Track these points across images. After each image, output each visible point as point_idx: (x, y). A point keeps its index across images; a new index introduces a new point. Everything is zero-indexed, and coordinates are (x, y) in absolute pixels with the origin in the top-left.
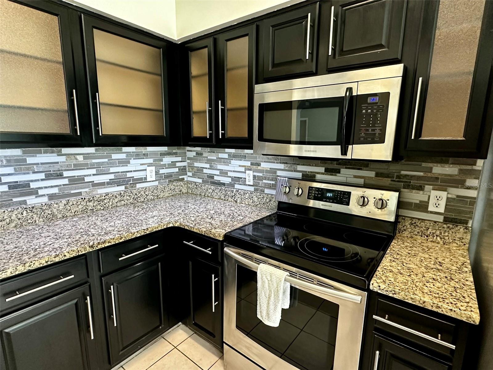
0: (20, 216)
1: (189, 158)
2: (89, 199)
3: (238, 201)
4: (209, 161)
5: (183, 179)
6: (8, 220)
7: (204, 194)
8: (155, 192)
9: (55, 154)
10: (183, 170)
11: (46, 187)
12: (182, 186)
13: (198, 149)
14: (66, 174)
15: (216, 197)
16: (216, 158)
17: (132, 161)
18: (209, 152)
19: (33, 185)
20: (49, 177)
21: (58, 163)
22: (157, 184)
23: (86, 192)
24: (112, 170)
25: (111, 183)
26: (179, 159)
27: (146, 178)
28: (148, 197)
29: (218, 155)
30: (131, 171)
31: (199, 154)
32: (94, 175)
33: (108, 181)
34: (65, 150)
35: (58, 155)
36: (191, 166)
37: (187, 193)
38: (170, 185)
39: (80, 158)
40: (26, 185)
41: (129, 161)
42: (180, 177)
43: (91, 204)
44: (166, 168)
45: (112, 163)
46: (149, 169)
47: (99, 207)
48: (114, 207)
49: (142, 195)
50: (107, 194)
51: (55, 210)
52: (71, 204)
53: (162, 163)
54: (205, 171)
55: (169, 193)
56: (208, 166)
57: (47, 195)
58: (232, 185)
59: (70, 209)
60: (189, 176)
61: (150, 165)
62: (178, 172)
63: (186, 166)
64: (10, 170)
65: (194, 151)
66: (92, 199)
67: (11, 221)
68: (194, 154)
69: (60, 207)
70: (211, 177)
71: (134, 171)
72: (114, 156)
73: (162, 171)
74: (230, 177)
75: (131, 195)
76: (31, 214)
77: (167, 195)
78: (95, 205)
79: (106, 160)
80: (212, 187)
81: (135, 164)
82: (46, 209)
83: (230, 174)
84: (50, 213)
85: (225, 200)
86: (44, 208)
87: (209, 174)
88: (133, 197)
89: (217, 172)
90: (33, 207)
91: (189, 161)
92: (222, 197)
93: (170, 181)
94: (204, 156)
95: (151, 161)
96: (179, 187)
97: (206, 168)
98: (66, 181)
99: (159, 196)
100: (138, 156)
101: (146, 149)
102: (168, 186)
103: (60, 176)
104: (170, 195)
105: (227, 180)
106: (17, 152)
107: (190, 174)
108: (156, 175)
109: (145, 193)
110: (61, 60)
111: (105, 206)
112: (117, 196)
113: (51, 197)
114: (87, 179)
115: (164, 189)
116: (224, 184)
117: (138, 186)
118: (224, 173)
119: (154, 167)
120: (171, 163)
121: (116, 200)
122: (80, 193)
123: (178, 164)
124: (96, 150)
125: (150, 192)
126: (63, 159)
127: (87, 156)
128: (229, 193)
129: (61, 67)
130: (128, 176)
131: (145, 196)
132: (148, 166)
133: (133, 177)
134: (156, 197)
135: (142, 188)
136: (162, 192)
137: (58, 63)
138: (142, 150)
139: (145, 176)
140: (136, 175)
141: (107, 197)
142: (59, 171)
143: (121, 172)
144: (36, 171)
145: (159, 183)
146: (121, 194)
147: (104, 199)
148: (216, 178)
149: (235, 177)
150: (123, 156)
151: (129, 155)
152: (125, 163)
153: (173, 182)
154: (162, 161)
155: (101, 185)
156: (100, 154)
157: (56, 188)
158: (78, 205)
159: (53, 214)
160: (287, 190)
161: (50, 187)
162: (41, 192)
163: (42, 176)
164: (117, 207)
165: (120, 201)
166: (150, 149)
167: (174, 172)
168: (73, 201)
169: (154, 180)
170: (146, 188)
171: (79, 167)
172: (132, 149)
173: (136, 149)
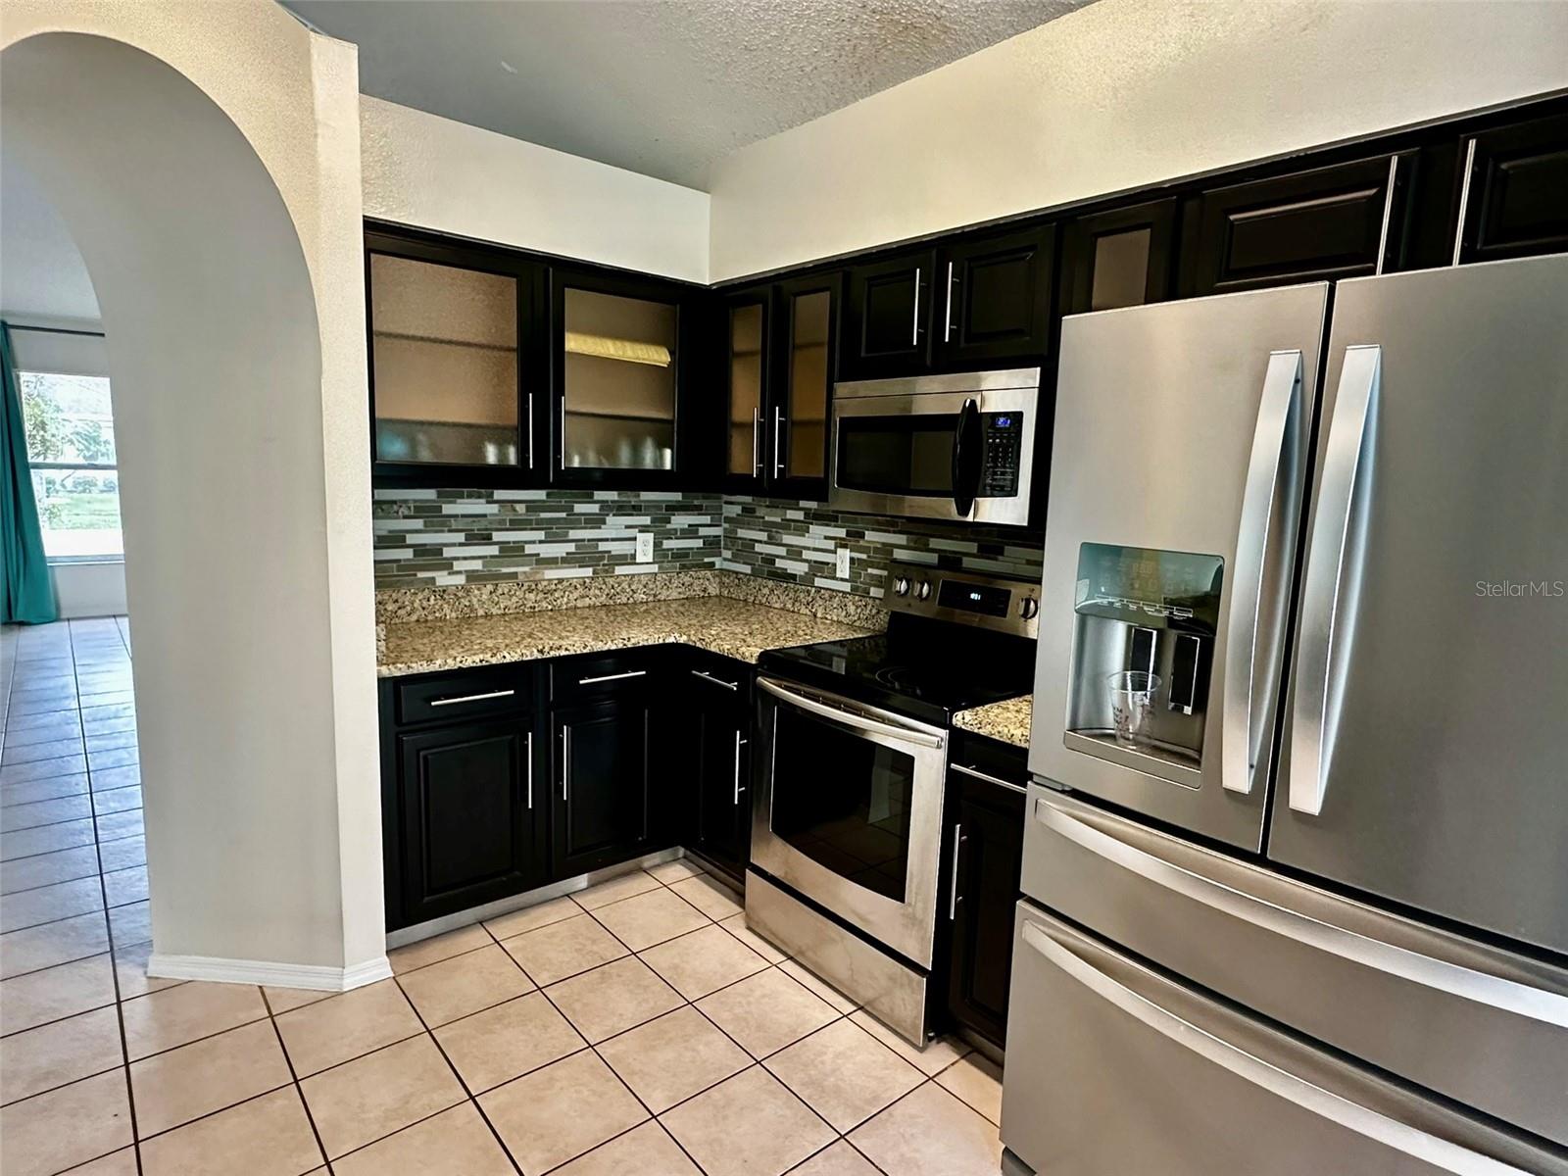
0: (425, 603)
1: (728, 520)
2: (530, 586)
3: (819, 615)
4: (768, 527)
5: (713, 564)
6: (409, 608)
7: (753, 598)
8: (651, 585)
9: (483, 501)
10: (712, 545)
11: (465, 558)
12: (708, 580)
13: (748, 499)
14: (497, 536)
15: (777, 606)
16: (782, 520)
17: (610, 519)
18: (768, 506)
19: (447, 553)
20: (474, 538)
21: (485, 516)
22: (656, 570)
23: (525, 573)
24: (573, 534)
25: (568, 560)
26: (707, 519)
27: (634, 556)
28: (635, 595)
29: (786, 514)
30: (607, 540)
31: (748, 510)
32: (541, 542)
33: (564, 555)
34: (499, 494)
35: (488, 502)
36: (731, 538)
37: (720, 596)
38: (682, 575)
39: (521, 508)
40: (437, 550)
41: (605, 520)
42: (706, 560)
43: (532, 596)
44: (676, 538)
45: (575, 521)
46: (640, 536)
47: (544, 604)
48: (571, 608)
49: (623, 591)
50: (560, 581)
51: (475, 600)
52: (500, 592)
53: (669, 526)
54: (758, 548)
55: (680, 593)
56: (764, 536)
57: (466, 571)
58: (807, 580)
59: (498, 602)
60: (725, 559)
61: (644, 529)
62: (701, 548)
63: (720, 536)
64: (419, 524)
65: (738, 503)
66: (534, 587)
67: (413, 610)
68: (738, 509)
69: (484, 596)
70: (770, 560)
71: (613, 540)
72: (579, 508)
73: (667, 544)
74: (806, 561)
75: (604, 587)
76: (440, 602)
77: (675, 595)
78: (538, 598)
79: (564, 515)
80: (771, 583)
81: (615, 525)
82: (463, 597)
83: (806, 555)
84: (467, 604)
85: (793, 612)
86: (460, 594)
87: (767, 554)
88: (607, 591)
89: (782, 551)
90: (444, 591)
91: (726, 525)
92: (789, 606)
93: (683, 567)
94: (758, 514)
95: (646, 520)
96: (701, 581)
97: (760, 542)
98: (494, 550)
99: (659, 597)
100: (621, 509)
101: (639, 496)
102: (679, 577)
103: (486, 539)
104: (682, 596)
105: (798, 568)
106: (429, 494)
107: (727, 554)
108: (654, 551)
109: (630, 587)
110: (514, 344)
111: (555, 603)
112: (578, 586)
113: (472, 577)
114: (529, 549)
115: (670, 582)
116: (793, 577)
117: (619, 570)
118: (795, 553)
119: (652, 534)
120: (687, 526)
121: (576, 594)
122: (515, 575)
123: (703, 531)
124: (548, 495)
125: (641, 587)
126: (494, 509)
127: (533, 506)
128: (802, 595)
129: (514, 356)
130: (600, 549)
131: (631, 593)
132: (640, 531)
133: (610, 552)
134: (651, 599)
135: (625, 576)
136: (665, 587)
137: (509, 349)
138: (631, 498)
139: (633, 552)
140: (616, 548)
141: (559, 586)
142: (486, 530)
143: (589, 540)
144: (453, 528)
145: (659, 568)
146: (585, 582)
147: (555, 590)
148: (779, 563)
149: (815, 562)
150: (595, 508)
151: (606, 507)
152: (596, 521)
153: (689, 569)
154: (669, 522)
155: (552, 562)
156: (553, 502)
157: (480, 562)
158: (511, 596)
159: (471, 607)
160: (903, 586)
161: (470, 558)
162: (457, 566)
163: (461, 537)
164: (576, 608)
165: (582, 597)
166: (646, 496)
167: (692, 549)
168: (504, 587)
169: (651, 561)
170: (633, 575)
171: (517, 525)
172: (612, 496)
173: (619, 495)
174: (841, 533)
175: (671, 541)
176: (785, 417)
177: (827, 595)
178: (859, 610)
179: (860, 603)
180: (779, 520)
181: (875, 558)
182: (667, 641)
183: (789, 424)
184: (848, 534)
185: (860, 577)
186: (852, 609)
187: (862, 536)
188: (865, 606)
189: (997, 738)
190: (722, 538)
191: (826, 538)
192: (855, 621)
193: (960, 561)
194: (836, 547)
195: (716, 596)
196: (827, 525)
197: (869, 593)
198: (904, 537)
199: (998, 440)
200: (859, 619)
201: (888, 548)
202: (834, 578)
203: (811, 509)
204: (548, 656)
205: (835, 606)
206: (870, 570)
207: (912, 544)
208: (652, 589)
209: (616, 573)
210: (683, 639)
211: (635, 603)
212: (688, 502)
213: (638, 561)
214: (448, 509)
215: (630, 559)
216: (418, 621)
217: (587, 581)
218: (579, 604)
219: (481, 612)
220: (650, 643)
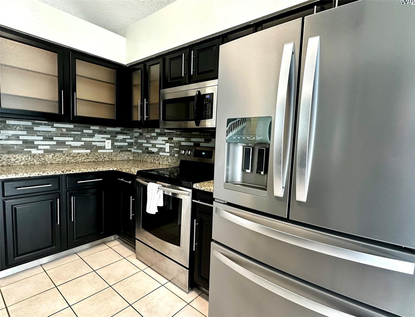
0: (27, 159)
1: (135, 137)
2: (67, 155)
3: (161, 163)
4: (146, 139)
5: (131, 151)
6: (20, 160)
7: (142, 160)
8: (110, 156)
9: (50, 127)
10: (130, 145)
11: (43, 145)
12: (129, 155)
13: (141, 131)
14: (55, 138)
15: (149, 161)
16: (150, 136)
17: (96, 135)
18: (146, 132)
19: (36, 143)
20: (45, 139)
21: (51, 132)
22: (112, 151)
23: (66, 150)
24: (83, 139)
25: (81, 147)
26: (129, 137)
27: (104, 147)
28: (105, 159)
29: (151, 135)
30: (95, 141)
31: (141, 134)
32: (72, 141)
33: (80, 145)
34: (56, 125)
35: (52, 127)
36: (136, 142)
37: (133, 160)
38: (121, 153)
39: (64, 130)
40: (32, 142)
41: (94, 135)
42: (129, 149)
43: (68, 158)
44: (119, 142)
45: (84, 135)
46: (107, 141)
47: (73, 161)
48: (82, 162)
49: (101, 157)
50: (79, 153)
51: (46, 159)
52: (56, 156)
53: (116, 138)
54: (144, 145)
55: (120, 159)
56: (145, 141)
57: (43, 149)
58: (158, 153)
59: (55, 159)
60: (135, 149)
61: (108, 139)
62: (127, 145)
63: (133, 142)
64: (25, 133)
65: (138, 132)
66: (69, 155)
67: (22, 161)
68: (138, 134)
69: (50, 157)
70: (147, 148)
71: (97, 142)
72: (85, 131)
73: (116, 144)
74: (157, 148)
75: (94, 156)
76: (33, 159)
78: (70, 159)
79: (80, 133)
80: (147, 155)
81: (98, 137)
82: (41, 157)
83: (157, 146)
84: (44, 160)
85: (154, 163)
86: (40, 156)
87: (146, 147)
88: (95, 157)
89: (150, 145)
90: (34, 155)
91: (135, 139)
92: (152, 161)
93: (121, 151)
94: (144, 135)
95: (109, 136)
96: (127, 155)
97: (144, 143)
98: (54, 143)
99: (113, 159)
100: (100, 132)
101: (106, 129)
102: (120, 154)
103: (51, 139)
104: (121, 159)
105: (155, 150)
106: (29, 123)
107: (135, 147)
108: (111, 145)
109: (103, 156)
110: (57, 75)
111: (77, 160)
112: (85, 155)
113: (46, 151)
114: (67, 143)
115: (117, 155)
116: (154, 153)
117: (99, 151)
118: (154, 146)
119: (111, 141)
120: (122, 139)
121: (84, 158)
122: (62, 151)
123: (127, 140)
124: (74, 126)
125: (107, 156)
126: (54, 130)
127: (68, 129)
128: (156, 158)
129: (57, 79)
130: (93, 144)
131: (103, 158)
132: (106, 139)
133: (96, 145)
134: (110, 160)
135: (101, 153)
136: (115, 157)
137: (56, 76)
138: (103, 129)
139: (104, 146)
140: (99, 144)
141: (78, 155)
142: (51, 136)
143: (89, 141)
144: (38, 135)
145: (113, 151)
146: (87, 154)
147: (77, 156)
148: (150, 149)
149: (160, 148)
150: (91, 132)
151: (95, 131)
152: (92, 136)
153: (123, 151)
154: (117, 137)
155: (76, 147)
156: (76, 129)
157: (49, 146)
158: (60, 158)
159: (45, 161)
160: (183, 152)
161: (46, 145)
162: (40, 147)
163: (41, 138)
164: (84, 162)
165: (87, 159)
166: (108, 129)
167: (124, 145)
168: (57, 154)
169: (111, 148)
170: (104, 153)
171: (62, 135)
172: (97, 128)
173: (99, 128)
174: (167, 139)
175: (117, 143)
176: (148, 102)
177: (163, 157)
178: (172, 161)
179: (172, 159)
180: (149, 136)
181: (176, 145)
182: (110, 170)
183: (149, 104)
184: (169, 139)
185: (172, 151)
186: (170, 160)
187: (172, 139)
188: (173, 159)
189: (206, 190)
190: (134, 143)
191: (163, 140)
192: (171, 164)
193: (199, 144)
194: (165, 143)
195: (132, 160)
196: (163, 137)
197: (175, 156)
198: (184, 138)
199: (207, 102)
200: (172, 163)
201: (180, 142)
202: (165, 152)
203: (158, 132)
204: (66, 173)
205: (165, 160)
206: (175, 149)
207: (186, 140)
208: (111, 157)
209: (99, 152)
210: (115, 169)
211: (105, 161)
212: (122, 131)
213: (106, 148)
214: (36, 128)
215: (104, 148)
216: (24, 165)
217: (88, 154)
218: (85, 161)
219: (49, 162)
220: (104, 170)
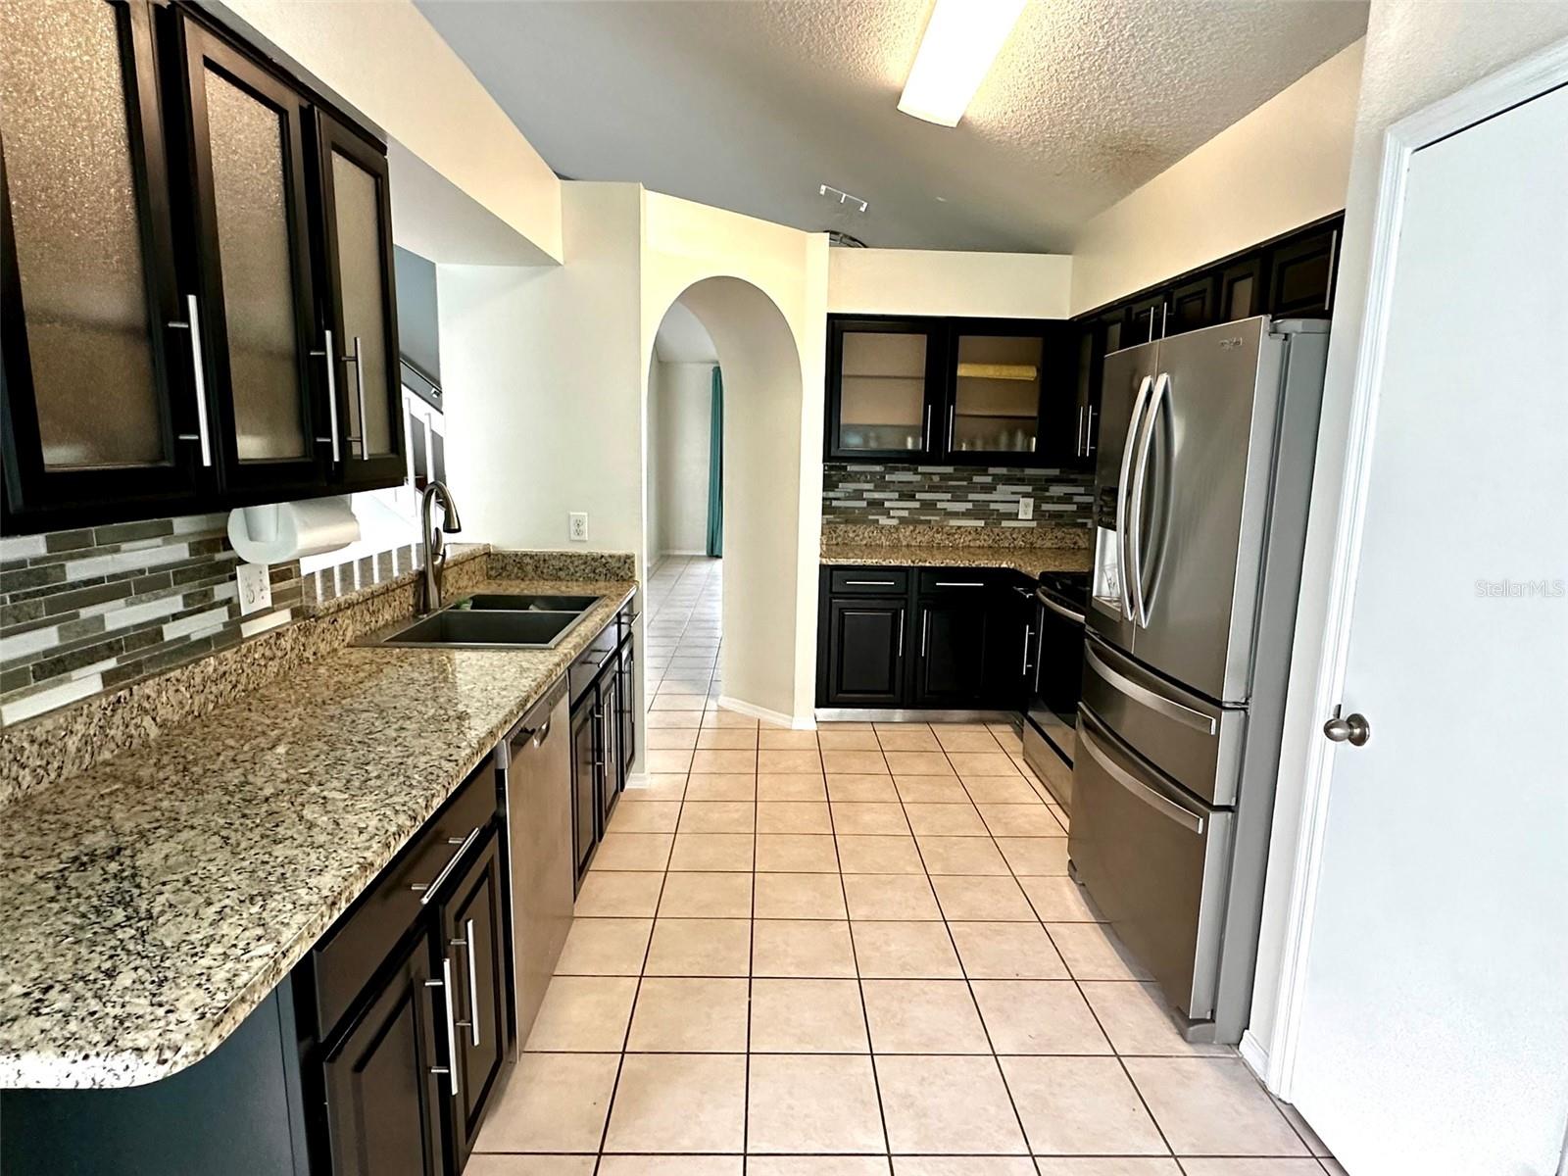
0: (871, 535)
2: (938, 530)
5: (1086, 524)
6: (861, 536)
8: (1028, 536)
9: (911, 473)
10: (1083, 509)
11: (898, 509)
12: (1078, 536)
14: (918, 496)
17: (1000, 487)
19: (887, 504)
20: (903, 496)
21: (911, 482)
22: (1035, 525)
23: (936, 520)
24: (971, 497)
25: (967, 514)
26: (1081, 490)
27: (1017, 514)
28: (1015, 542)
30: (996, 502)
32: (948, 501)
33: (964, 510)
34: (921, 469)
35: (915, 474)
38: (1055, 531)
39: (936, 479)
40: (879, 503)
41: (995, 487)
42: (1079, 521)
43: (939, 536)
44: (1054, 503)
45: (973, 488)
46: (1023, 500)
47: (947, 542)
48: (965, 546)
49: (1006, 538)
50: (959, 527)
51: (901, 536)
52: (917, 531)
53: (1047, 494)
55: (1053, 543)
57: (898, 517)
59: (916, 538)
61: (1026, 495)
62: (1074, 512)
63: (1092, 503)
64: (872, 486)
66: (941, 530)
67: (864, 538)
69: (907, 533)
71: (1001, 502)
72: (976, 479)
73: (1045, 507)
75: (991, 534)
76: (880, 535)
77: (1048, 544)
78: (943, 538)
79: (965, 483)
81: (1003, 491)
82: (894, 532)
84: (897, 537)
86: (892, 531)
88: (993, 537)
90: (883, 528)
93: (1057, 525)
95: (1029, 489)
96: (1072, 536)
98: (917, 505)
99: (1035, 545)
100: (1008, 480)
101: (1023, 471)
102: (1053, 532)
103: (912, 498)
104: (1054, 546)
106: (878, 468)
108: (1034, 511)
109: (1012, 535)
110: (924, 377)
111: (955, 542)
112: (972, 532)
113: (902, 520)
114: (940, 505)
115: (1045, 535)
117: (1005, 524)
119: (1032, 500)
120: (1063, 495)
121: (970, 538)
122: (928, 522)
123: (1077, 499)
124: (955, 470)
125: (1021, 536)
126: (918, 478)
127: (944, 477)
129: (923, 382)
130: (991, 508)
131: (1012, 540)
132: (1023, 497)
133: (998, 510)
134: (1028, 545)
135: (1009, 527)
136: (1041, 538)
137: (918, 378)
138: (1017, 472)
139: (1017, 511)
140: (1003, 508)
141: (958, 531)
142: (912, 491)
143: (983, 501)
144: (892, 489)
145: (1038, 524)
146: (977, 530)
147: (955, 533)
150: (989, 479)
151: (998, 479)
152: (989, 489)
153: (1063, 527)
154: (1048, 491)
155: (956, 515)
156: (959, 475)
157: (907, 512)
158: (925, 535)
159: (898, 539)
161: (900, 509)
162: (892, 513)
163: (896, 495)
164: (969, 546)
165: (974, 540)
166: (1030, 471)
167: (1066, 511)
168: (920, 528)
169: (1031, 518)
170: (1014, 528)
171: (933, 489)
172: (1003, 471)
173: (1008, 471)
175: (1048, 505)
195: (1085, 549)
204: (917, 565)
208: (1030, 539)
209: (1003, 525)
210: (1012, 566)
211: (1015, 547)
212: (1065, 476)
213: (1020, 517)
214: (888, 477)
215: (1014, 516)
216: (866, 545)
217: (979, 529)
218: (972, 544)
219: (904, 543)
220: (989, 565)
